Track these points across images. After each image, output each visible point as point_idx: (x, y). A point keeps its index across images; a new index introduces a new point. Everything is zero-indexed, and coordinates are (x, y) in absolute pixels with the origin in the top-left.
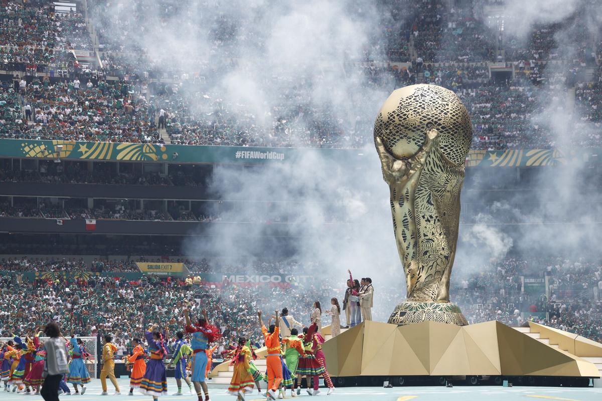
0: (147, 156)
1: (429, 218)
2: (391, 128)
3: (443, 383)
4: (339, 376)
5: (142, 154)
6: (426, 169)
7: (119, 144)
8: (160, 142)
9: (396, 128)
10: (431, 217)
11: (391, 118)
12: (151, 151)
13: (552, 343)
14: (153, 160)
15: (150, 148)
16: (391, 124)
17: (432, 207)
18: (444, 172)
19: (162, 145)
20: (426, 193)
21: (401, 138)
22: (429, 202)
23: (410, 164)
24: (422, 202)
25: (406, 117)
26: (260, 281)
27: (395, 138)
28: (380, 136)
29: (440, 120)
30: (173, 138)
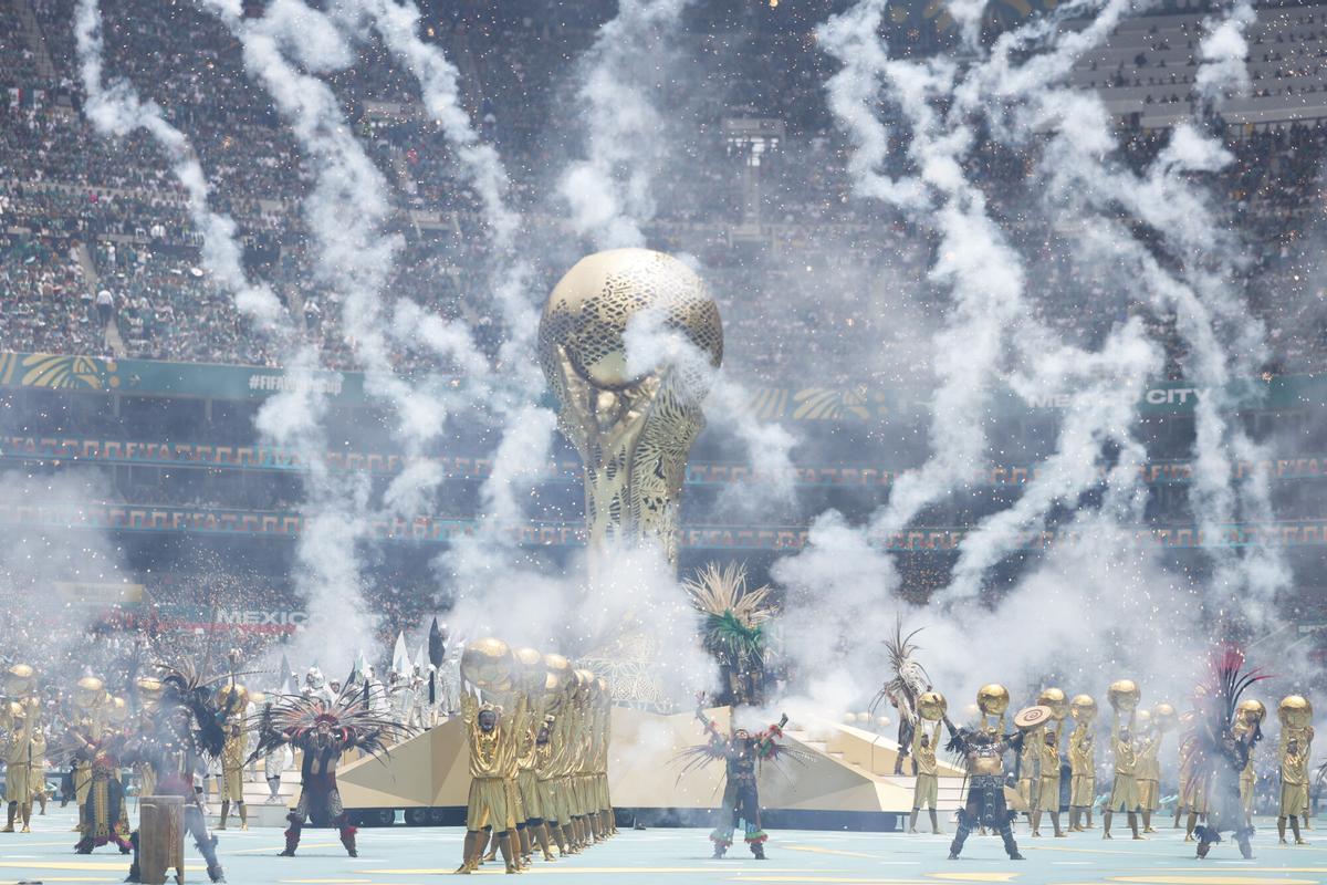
0: (81, 380)
1: (656, 504)
2: (591, 329)
3: (628, 822)
4: (434, 806)
5: (72, 376)
6: (658, 411)
7: (28, 356)
8: (105, 354)
9: (601, 330)
10: (659, 501)
11: (591, 310)
12: (88, 370)
13: (830, 750)
14: (90, 387)
15: (87, 365)
16: (589, 321)
17: (662, 482)
18: (686, 416)
19: (109, 360)
20: (652, 456)
21: (612, 349)
22: (658, 473)
23: (629, 399)
24: (645, 472)
25: (621, 309)
26: (288, 624)
27: (598, 350)
28: (562, 344)
29: (684, 319)
30: (130, 347)
